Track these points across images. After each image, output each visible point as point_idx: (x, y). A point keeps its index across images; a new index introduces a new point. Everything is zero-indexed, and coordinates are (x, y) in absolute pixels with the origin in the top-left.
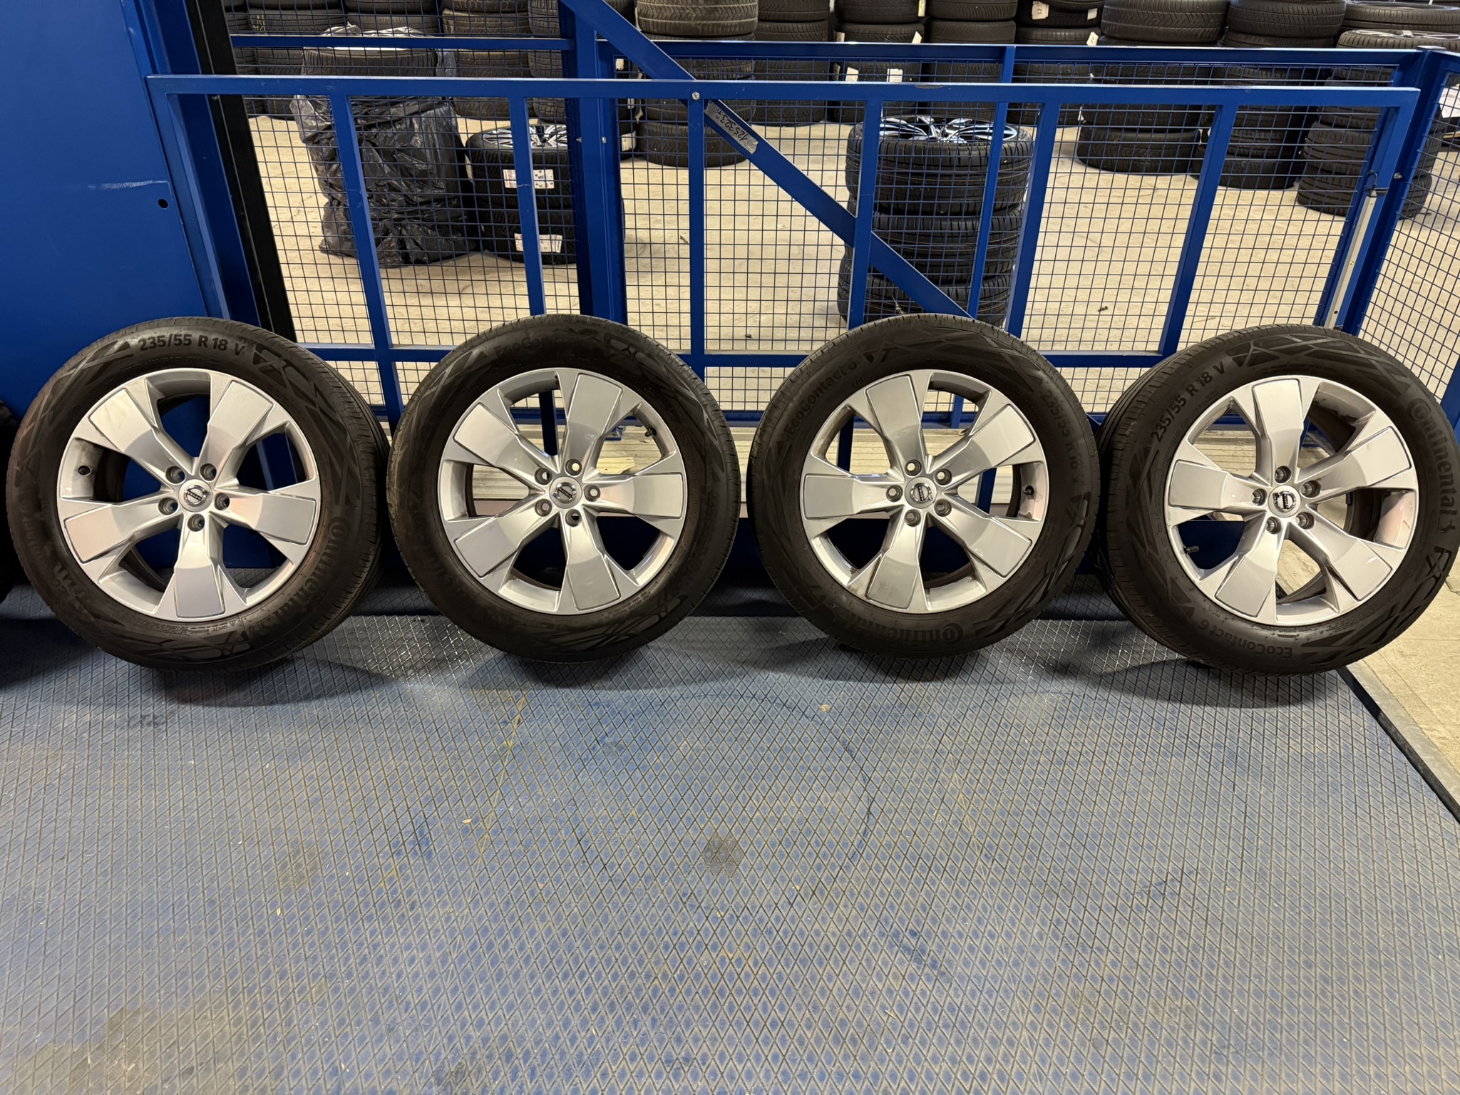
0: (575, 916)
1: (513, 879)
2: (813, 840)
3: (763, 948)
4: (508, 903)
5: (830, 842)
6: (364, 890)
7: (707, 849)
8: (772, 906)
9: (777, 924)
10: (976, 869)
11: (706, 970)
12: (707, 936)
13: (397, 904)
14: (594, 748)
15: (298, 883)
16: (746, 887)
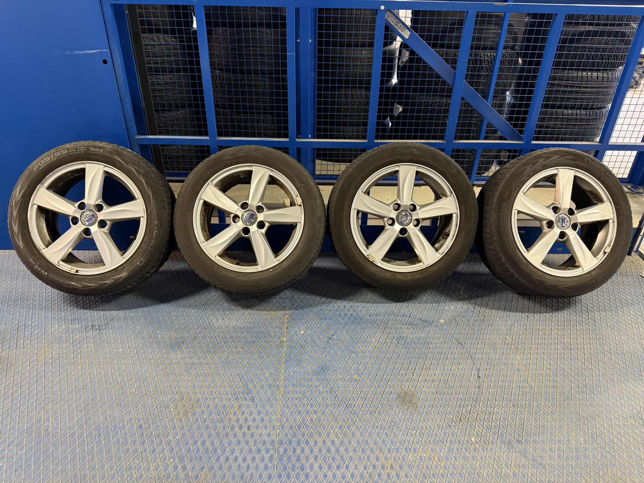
0: (337, 433)
1: (300, 412)
2: (453, 391)
3: (441, 451)
4: (299, 426)
5: (462, 392)
6: (221, 419)
7: (399, 396)
8: (440, 427)
9: (445, 437)
10: (542, 406)
11: (413, 464)
12: (409, 444)
13: (241, 427)
14: (328, 342)
15: (186, 416)
16: (424, 418)
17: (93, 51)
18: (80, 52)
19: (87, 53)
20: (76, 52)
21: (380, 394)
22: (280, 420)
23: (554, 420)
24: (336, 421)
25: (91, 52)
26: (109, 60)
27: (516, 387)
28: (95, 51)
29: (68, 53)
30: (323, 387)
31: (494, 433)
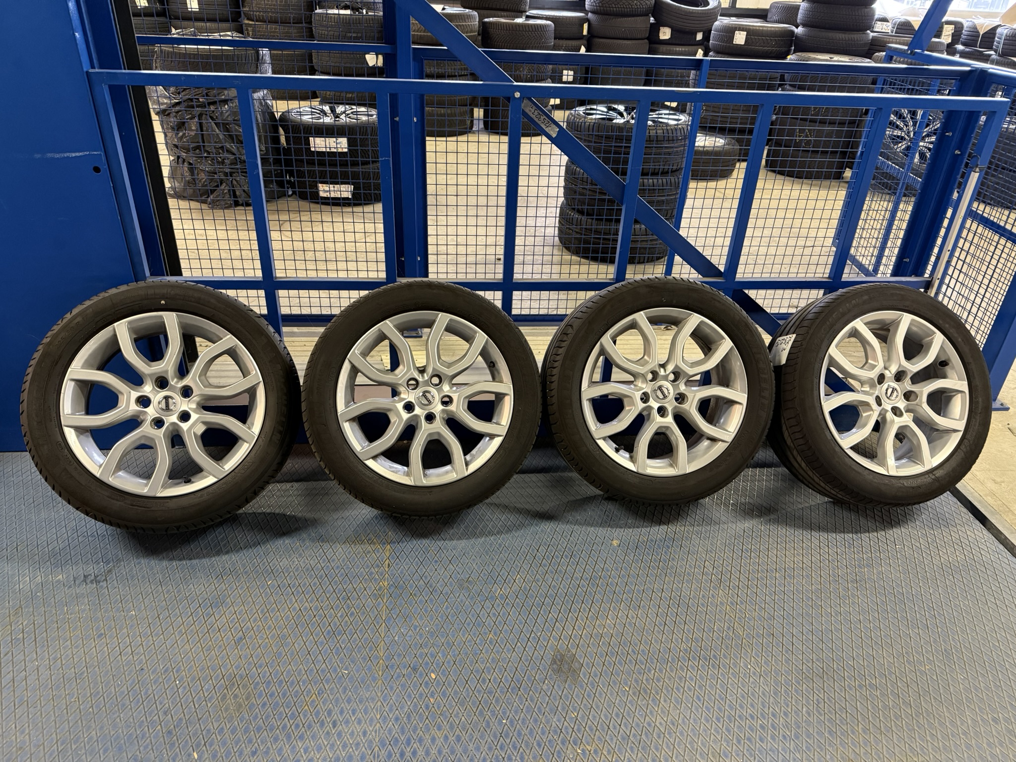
0: (464, 724)
1: (409, 696)
3: (612, 739)
4: (409, 717)
5: (643, 651)
6: (292, 714)
7: (554, 662)
8: (611, 705)
9: (618, 718)
10: (751, 664)
12: (567, 733)
13: (322, 724)
15: (238, 712)
16: (588, 692)
17: (77, 154)
18: (57, 156)
19: (68, 157)
20: (49, 155)
21: (527, 659)
22: (381, 709)
23: (767, 685)
24: (463, 706)
25: (74, 155)
26: (104, 167)
27: (718, 638)
28: (81, 154)
29: (38, 156)
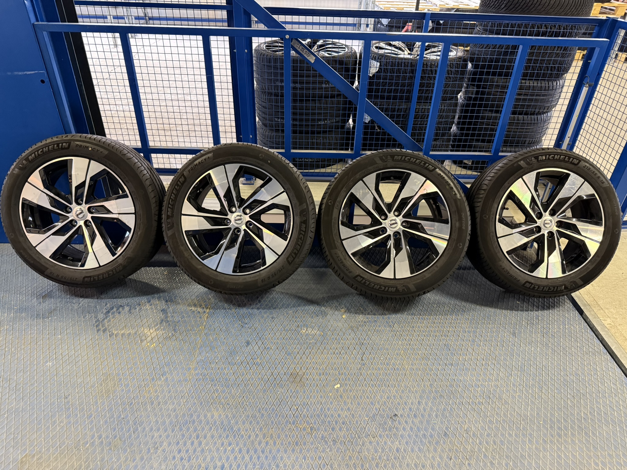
1: (204, 391)
2: (338, 373)
3: (315, 423)
4: (202, 403)
5: (345, 373)
6: (137, 397)
7: (290, 377)
8: (319, 403)
9: (322, 412)
10: (409, 386)
11: (290, 434)
12: (290, 418)
13: (152, 403)
14: (240, 330)
15: (107, 393)
16: (308, 395)
17: (31, 72)
18: (20, 73)
19: (26, 74)
20: (16, 73)
21: (276, 374)
22: (187, 397)
23: (415, 398)
24: (233, 399)
25: (29, 73)
26: (47, 80)
27: (392, 369)
28: (33, 72)
29: (9, 73)
30: (228, 370)
31: (363, 408)
